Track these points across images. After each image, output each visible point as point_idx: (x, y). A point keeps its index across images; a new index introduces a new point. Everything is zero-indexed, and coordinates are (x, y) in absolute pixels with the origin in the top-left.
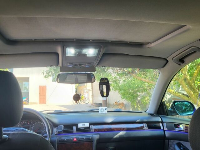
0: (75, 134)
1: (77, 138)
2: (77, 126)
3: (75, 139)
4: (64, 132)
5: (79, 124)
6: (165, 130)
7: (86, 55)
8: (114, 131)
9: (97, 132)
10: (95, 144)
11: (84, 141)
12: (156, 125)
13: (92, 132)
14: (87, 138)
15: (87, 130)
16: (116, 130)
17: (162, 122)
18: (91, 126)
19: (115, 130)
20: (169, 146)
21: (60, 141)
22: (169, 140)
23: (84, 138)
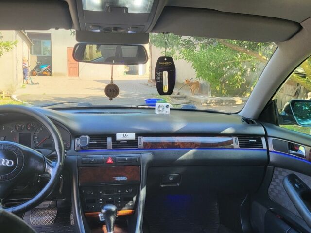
0: (110, 151)
1: (113, 159)
2: (114, 137)
3: (110, 161)
4: (91, 147)
5: (117, 134)
6: (270, 150)
7: (127, 9)
8: (180, 148)
9: (150, 149)
10: (145, 169)
11: (126, 164)
12: (255, 141)
13: (141, 149)
14: (131, 159)
15: (132, 144)
16: (183, 147)
17: (266, 136)
18: (138, 138)
19: (181, 146)
20: (274, 177)
21: (83, 162)
22: (275, 168)
23: (125, 160)
